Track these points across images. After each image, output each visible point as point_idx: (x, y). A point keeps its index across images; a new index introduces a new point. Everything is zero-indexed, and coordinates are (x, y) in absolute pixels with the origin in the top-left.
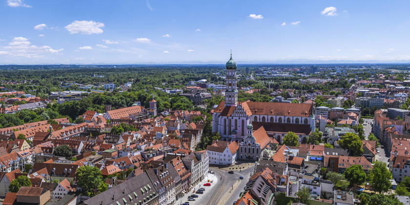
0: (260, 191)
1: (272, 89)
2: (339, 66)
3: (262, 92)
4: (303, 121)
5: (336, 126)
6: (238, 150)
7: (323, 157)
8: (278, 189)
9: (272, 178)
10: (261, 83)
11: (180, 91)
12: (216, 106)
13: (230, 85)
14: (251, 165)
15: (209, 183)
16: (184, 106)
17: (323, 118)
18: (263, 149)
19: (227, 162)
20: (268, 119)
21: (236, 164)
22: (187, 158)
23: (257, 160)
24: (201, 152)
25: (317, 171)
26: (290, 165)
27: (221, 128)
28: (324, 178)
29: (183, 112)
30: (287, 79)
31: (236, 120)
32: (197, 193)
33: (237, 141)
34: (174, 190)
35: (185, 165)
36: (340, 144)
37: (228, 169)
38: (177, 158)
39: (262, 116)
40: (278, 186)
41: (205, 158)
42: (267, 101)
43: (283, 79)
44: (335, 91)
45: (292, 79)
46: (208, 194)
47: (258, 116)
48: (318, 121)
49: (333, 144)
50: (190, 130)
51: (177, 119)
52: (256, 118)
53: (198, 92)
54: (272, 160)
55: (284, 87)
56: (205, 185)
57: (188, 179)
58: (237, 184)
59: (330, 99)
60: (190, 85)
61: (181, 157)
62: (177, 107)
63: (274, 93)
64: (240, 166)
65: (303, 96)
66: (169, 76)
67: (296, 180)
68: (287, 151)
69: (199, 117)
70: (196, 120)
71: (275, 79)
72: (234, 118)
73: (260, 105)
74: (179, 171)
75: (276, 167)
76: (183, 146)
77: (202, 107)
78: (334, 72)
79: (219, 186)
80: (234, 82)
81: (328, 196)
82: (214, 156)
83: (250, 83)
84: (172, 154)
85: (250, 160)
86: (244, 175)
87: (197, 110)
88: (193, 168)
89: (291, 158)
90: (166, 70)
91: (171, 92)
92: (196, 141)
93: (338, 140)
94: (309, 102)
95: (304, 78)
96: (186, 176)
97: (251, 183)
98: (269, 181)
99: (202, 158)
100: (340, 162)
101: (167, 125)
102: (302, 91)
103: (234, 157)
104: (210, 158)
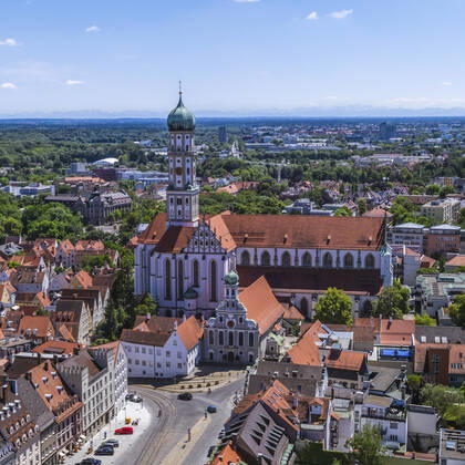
0: (258, 442)
1: (286, 182)
2: (448, 122)
3: (261, 190)
4: (342, 260)
5: (442, 270)
6: (202, 340)
7: (412, 348)
8: (304, 434)
9: (288, 406)
10: (258, 166)
11: (49, 190)
12: (143, 227)
13: (179, 171)
14: (235, 377)
15: (130, 425)
16: (59, 228)
17: (412, 253)
18: (266, 334)
19: (174, 370)
20: (276, 256)
21: (197, 375)
22: (70, 363)
23: (251, 362)
24: (105, 346)
25: (397, 383)
26: (333, 372)
27: (157, 283)
28: (416, 400)
29: (56, 245)
30: (321, 156)
31: (196, 263)
32: (98, 453)
33: (198, 317)
34: (36, 450)
35: (64, 383)
36: (451, 315)
37: (177, 389)
38: (43, 365)
39: (260, 251)
40: (303, 426)
41: (117, 361)
42: (274, 212)
43: (313, 157)
44: (438, 184)
45: (335, 157)
46: (127, 454)
47: (251, 251)
48: (399, 261)
49: (436, 316)
50: (75, 291)
51: (42, 263)
52: (245, 255)
53: (95, 192)
54: (289, 360)
55: (315, 176)
56: (118, 432)
57: (74, 418)
58: (201, 426)
59: (428, 205)
60: (74, 172)
61: (55, 361)
62: (40, 232)
63: (291, 192)
64: (209, 379)
65: (361, 199)
66: (18, 150)
67: (349, 409)
68: (326, 336)
69: (101, 257)
70: (93, 265)
71: (293, 156)
72: (191, 257)
73: (256, 222)
74: (48, 399)
75: (299, 380)
76: (58, 334)
77: (106, 229)
78: (435, 137)
79: (156, 431)
80: (188, 165)
81: (425, 443)
82: (141, 357)
83: (230, 167)
84: (30, 355)
85: (232, 362)
86: (220, 402)
87: (93, 238)
88: (85, 389)
89: (335, 354)
90: (9, 134)
91: (23, 192)
92: (91, 319)
93: (446, 306)
94: (377, 212)
95: (365, 153)
96: (69, 412)
97: (237, 421)
98: (282, 414)
99: (110, 363)
100: (451, 360)
101: (15, 280)
102: (360, 186)
103: (193, 357)
104: (129, 361)
